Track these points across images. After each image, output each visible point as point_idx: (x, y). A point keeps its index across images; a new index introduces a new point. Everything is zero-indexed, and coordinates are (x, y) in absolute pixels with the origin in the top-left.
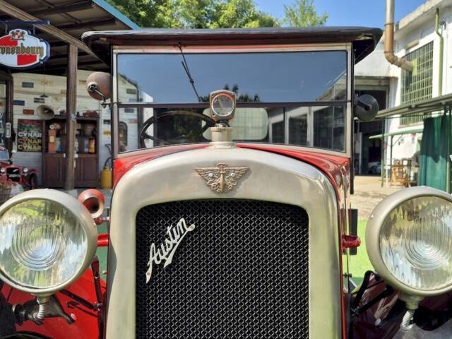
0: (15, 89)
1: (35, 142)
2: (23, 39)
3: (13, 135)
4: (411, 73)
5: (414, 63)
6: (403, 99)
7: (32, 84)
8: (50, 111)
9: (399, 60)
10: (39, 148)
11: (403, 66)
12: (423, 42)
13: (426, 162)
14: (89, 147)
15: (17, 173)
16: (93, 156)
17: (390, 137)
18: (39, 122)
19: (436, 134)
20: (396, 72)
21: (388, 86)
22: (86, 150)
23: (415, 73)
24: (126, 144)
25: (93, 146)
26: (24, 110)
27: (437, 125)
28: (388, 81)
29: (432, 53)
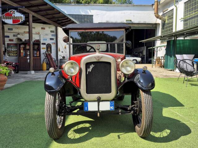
0: (5, 31)
1: (14, 52)
2: (14, 14)
3: (5, 50)
4: (165, 22)
5: (166, 18)
6: (162, 32)
7: (12, 29)
8: (21, 40)
9: (160, 16)
10: (16, 55)
11: (162, 19)
12: (170, 9)
13: (167, 58)
14: (36, 54)
15: (10, 64)
16: (39, 58)
17: (156, 48)
18: (16, 45)
19: (171, 46)
20: (159, 21)
21: (156, 27)
22: (35, 55)
23: (167, 22)
24: (51, 53)
25: (38, 54)
26: (9, 40)
27: (172, 43)
28: (156, 25)
29: (173, 14)
